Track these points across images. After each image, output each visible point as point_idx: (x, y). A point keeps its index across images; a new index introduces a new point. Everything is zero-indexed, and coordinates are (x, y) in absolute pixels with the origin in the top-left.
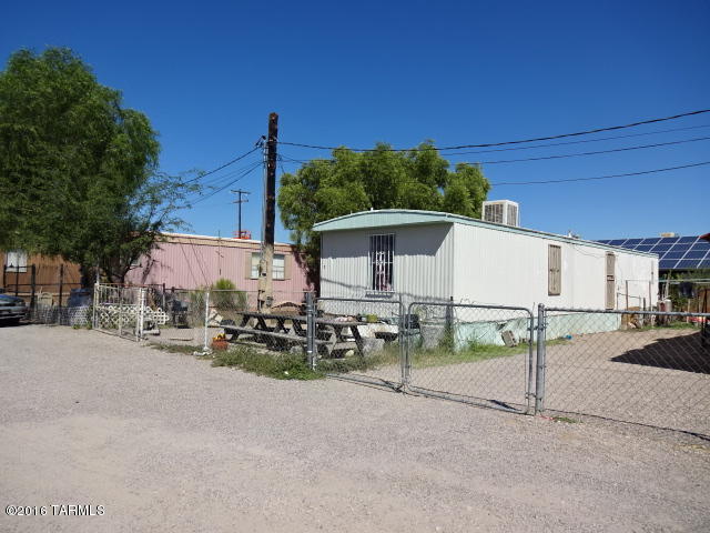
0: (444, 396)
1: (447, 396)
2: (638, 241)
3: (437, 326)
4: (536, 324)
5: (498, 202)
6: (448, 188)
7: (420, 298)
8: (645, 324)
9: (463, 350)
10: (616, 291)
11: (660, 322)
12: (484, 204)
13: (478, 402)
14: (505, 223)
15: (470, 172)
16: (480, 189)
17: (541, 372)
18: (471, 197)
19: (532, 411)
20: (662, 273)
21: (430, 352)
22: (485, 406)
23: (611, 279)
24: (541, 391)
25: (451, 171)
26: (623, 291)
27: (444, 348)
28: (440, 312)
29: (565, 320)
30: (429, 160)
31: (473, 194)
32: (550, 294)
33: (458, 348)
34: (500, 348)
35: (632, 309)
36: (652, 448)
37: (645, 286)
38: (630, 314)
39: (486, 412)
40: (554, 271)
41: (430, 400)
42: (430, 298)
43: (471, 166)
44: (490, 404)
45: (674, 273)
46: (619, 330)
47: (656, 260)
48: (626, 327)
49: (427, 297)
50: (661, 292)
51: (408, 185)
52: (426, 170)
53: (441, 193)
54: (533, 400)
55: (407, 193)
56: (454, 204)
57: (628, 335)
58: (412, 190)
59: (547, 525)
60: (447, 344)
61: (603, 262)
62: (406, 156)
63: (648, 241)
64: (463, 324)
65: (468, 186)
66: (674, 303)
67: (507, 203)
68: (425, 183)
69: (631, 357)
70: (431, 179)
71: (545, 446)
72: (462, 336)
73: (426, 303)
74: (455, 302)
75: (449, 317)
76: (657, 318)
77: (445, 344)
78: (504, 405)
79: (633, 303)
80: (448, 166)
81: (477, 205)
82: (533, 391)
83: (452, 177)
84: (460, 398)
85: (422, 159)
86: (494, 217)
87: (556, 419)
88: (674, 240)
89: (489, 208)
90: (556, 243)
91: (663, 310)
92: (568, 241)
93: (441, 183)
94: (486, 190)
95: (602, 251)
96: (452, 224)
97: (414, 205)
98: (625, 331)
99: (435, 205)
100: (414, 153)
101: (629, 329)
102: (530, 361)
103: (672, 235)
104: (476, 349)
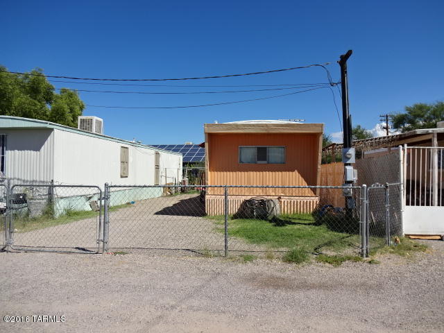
0: (40, 250)
1: (42, 249)
2: (173, 146)
3: (41, 201)
4: (103, 196)
5: (89, 117)
6: (54, 105)
7: (27, 181)
8: (176, 192)
9: (61, 216)
10: (160, 174)
11: (183, 191)
12: (80, 118)
13: (65, 250)
14: (94, 132)
15: (71, 95)
16: (77, 108)
17: (107, 225)
18: (71, 112)
19: (101, 251)
20: (184, 164)
21: (35, 219)
22: (70, 253)
23: (157, 167)
24: (106, 238)
25: (56, 93)
26: (164, 174)
27: (46, 215)
28: (44, 191)
29: (130, 193)
30: (39, 84)
31: (72, 110)
32: (122, 177)
33: (57, 215)
34: (87, 213)
35: (169, 184)
36: (167, 261)
37: (176, 171)
38: (168, 188)
39: (70, 256)
40: (124, 162)
41: (28, 254)
42: (36, 181)
43: (71, 91)
44: (74, 250)
45: (190, 164)
46: (162, 196)
47: (181, 157)
48: (165, 195)
49: (33, 181)
50: (184, 175)
51: (21, 99)
52: (35, 89)
53: (49, 107)
54: (102, 244)
55: (20, 105)
56: (58, 117)
57: (165, 199)
58: (24, 103)
59: (100, 321)
60: (49, 213)
61: (153, 157)
62: (20, 78)
63: (170, 146)
64: (62, 198)
65: (68, 105)
66: (190, 180)
67: (95, 118)
68: (35, 99)
69: (166, 211)
70: (40, 97)
71: (106, 271)
72: (60, 206)
73: (32, 186)
74: (55, 184)
75: (50, 194)
76: (181, 190)
77: (47, 213)
78: (83, 249)
79: (170, 181)
80: (53, 89)
81: (75, 118)
82: (102, 238)
83: (57, 97)
84: (51, 250)
85: (34, 82)
86: (86, 127)
87: (115, 253)
88: (190, 146)
89: (83, 121)
90: (126, 146)
91: (184, 184)
92: (133, 144)
93: (49, 100)
94: (82, 108)
95: (153, 151)
96: (52, 129)
97: (26, 114)
98: (165, 197)
99: (42, 116)
100: (26, 77)
101: (167, 196)
102: (100, 220)
103: (191, 144)
104: (71, 214)
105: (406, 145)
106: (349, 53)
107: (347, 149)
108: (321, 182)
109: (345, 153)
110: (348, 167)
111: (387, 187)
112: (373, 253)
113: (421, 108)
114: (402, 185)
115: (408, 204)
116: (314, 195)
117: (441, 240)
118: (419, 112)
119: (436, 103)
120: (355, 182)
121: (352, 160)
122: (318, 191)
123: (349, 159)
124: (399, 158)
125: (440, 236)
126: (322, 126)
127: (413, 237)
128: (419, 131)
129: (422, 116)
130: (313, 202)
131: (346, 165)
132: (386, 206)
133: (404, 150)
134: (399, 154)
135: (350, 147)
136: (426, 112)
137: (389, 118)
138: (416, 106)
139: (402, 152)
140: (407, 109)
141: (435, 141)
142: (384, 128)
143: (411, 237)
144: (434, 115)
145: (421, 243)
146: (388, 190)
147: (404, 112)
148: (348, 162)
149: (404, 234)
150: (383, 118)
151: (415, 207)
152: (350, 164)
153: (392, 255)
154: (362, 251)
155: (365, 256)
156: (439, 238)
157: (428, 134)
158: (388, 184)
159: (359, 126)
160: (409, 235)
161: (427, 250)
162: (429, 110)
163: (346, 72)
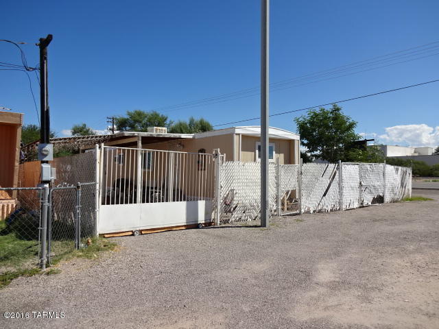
105: (103, 144)
106: (50, 38)
107: (43, 145)
108: (19, 183)
109: (41, 150)
110: (44, 166)
111: (78, 187)
112: (56, 261)
113: (140, 114)
114: (98, 185)
115: (103, 204)
116: (9, 197)
117: (133, 235)
118: (137, 118)
119: (152, 113)
120: (53, 181)
121: (50, 157)
122: (15, 193)
123: (46, 155)
124: (95, 157)
125: (132, 231)
126: (20, 116)
127: (109, 236)
128: (127, 133)
129: (140, 122)
130: (8, 205)
131: (43, 162)
132: (77, 207)
133: (100, 147)
134: (95, 153)
135: (48, 142)
136: (144, 119)
137: (115, 121)
138: (136, 112)
139: (98, 151)
140: (129, 114)
141: (140, 144)
142: (110, 129)
143: (106, 236)
144: (150, 122)
145: (113, 241)
146: (80, 190)
147: (126, 117)
148: (45, 159)
149: (98, 234)
150: (110, 120)
151: (111, 206)
152: (47, 162)
153: (78, 260)
154: (42, 261)
155: (44, 266)
156: (131, 233)
157: (133, 136)
158: (80, 184)
159: (85, 125)
160: (104, 234)
161: (116, 248)
162: (146, 117)
163: (46, 58)
